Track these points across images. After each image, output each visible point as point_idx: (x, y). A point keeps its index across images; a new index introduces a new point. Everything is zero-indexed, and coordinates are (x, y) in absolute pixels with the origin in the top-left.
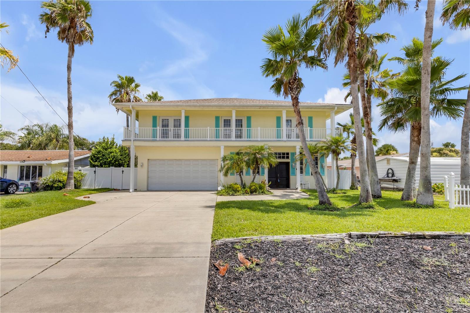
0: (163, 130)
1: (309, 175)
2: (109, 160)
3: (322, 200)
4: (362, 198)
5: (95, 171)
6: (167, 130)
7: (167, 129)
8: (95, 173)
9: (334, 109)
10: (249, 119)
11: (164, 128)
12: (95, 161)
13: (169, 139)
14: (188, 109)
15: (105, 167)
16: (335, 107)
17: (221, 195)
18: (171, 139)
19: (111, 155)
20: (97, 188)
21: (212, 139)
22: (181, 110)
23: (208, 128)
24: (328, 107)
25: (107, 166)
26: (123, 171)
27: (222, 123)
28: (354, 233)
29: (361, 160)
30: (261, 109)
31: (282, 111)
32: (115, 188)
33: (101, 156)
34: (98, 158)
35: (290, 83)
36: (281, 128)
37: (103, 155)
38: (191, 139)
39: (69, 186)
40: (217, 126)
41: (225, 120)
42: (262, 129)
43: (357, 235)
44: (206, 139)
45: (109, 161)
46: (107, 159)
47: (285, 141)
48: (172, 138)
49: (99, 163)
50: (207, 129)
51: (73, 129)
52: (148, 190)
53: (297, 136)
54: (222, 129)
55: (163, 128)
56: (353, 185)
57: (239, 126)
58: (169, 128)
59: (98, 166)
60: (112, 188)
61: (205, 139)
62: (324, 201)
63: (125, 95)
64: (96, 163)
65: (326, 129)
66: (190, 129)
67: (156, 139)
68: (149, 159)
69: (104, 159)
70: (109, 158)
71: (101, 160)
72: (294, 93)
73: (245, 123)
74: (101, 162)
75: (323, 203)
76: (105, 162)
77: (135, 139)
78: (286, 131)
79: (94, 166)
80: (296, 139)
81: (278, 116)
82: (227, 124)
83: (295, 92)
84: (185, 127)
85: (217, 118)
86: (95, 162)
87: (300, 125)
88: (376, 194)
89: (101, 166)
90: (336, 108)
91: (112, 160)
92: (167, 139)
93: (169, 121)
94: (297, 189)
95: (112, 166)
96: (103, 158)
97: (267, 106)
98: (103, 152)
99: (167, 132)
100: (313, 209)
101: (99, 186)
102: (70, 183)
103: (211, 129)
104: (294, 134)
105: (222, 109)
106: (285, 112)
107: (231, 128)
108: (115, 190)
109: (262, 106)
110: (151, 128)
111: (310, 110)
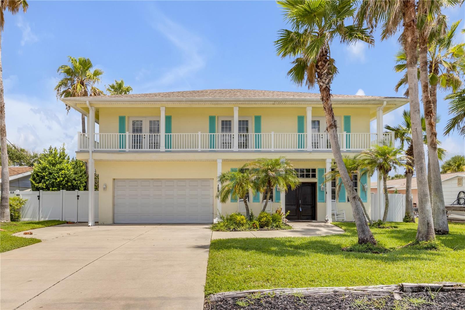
0: (135, 137)
1: (345, 202)
2: (58, 180)
3: (363, 237)
4: (421, 235)
5: (39, 196)
6: (140, 137)
7: (140, 135)
8: (39, 199)
9: (383, 104)
10: (258, 119)
11: (136, 134)
12: (38, 181)
13: (143, 150)
14: (170, 105)
15: (52, 190)
16: (383, 101)
17: (217, 231)
18: (146, 150)
19: (60, 173)
20: (42, 220)
21: (205, 149)
22: (160, 108)
23: (199, 133)
24: (373, 102)
25: (56, 189)
26: (78, 196)
27: (218, 126)
28: (408, 284)
29: (420, 179)
31: (305, 108)
32: (67, 220)
33: (47, 175)
34: (43, 177)
35: (319, 66)
36: (305, 134)
37: (50, 174)
38: (174, 150)
40: (212, 129)
41: (223, 121)
42: (277, 135)
43: (411, 288)
44: (196, 149)
45: (59, 182)
46: (56, 179)
47: (310, 152)
48: (147, 148)
49: (45, 185)
50: (198, 135)
51: (6, 136)
52: (114, 223)
53: (327, 145)
54: (219, 134)
55: (134, 134)
56: (408, 216)
57: (243, 131)
58: (143, 134)
59: (43, 189)
60: (64, 220)
61: (194, 149)
62: (365, 239)
63: (79, 87)
64: (40, 185)
65: (369, 135)
66: (173, 135)
67: (124, 149)
68: (114, 179)
69: (51, 178)
70: (59, 177)
71: (47, 180)
72: (324, 81)
73: (252, 126)
74: (47, 183)
75: (363, 242)
76: (52, 183)
77: (95, 149)
78: (312, 137)
79: (38, 189)
80: (326, 149)
81: (300, 115)
82: (226, 128)
83: (326, 80)
84: (166, 132)
85: (212, 119)
86: (38, 183)
87: (332, 128)
88: (440, 229)
89: (47, 189)
90: (385, 103)
91: (63, 180)
92: (141, 150)
93: (144, 123)
94: (326, 221)
95: (63, 189)
96: (49, 177)
97: (285, 101)
98: (49, 169)
99: (140, 139)
100: (350, 251)
101: (46, 218)
102: (4, 211)
103: (204, 135)
104: (323, 142)
105: (219, 106)
106: (311, 108)
107: (232, 134)
108: (67, 223)
109: (277, 101)
110: (116, 134)
111: (347, 106)
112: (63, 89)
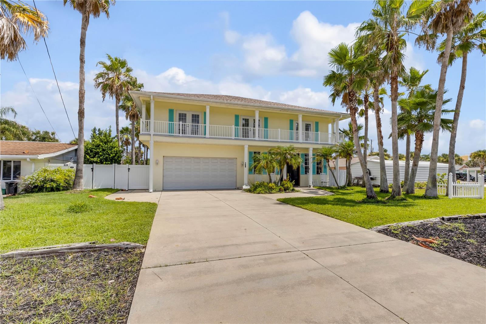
1: (315, 174)
2: (112, 155)
3: (371, 195)
4: (395, 193)
5: (92, 169)
6: (185, 126)
7: (185, 124)
8: (93, 171)
9: (340, 117)
12: (92, 156)
14: (214, 105)
15: (106, 164)
16: (341, 115)
19: (113, 150)
20: (95, 188)
22: (206, 106)
24: (336, 115)
25: (109, 163)
26: (129, 169)
30: (281, 112)
31: (297, 115)
32: (119, 188)
33: (101, 151)
34: (97, 153)
35: (350, 95)
37: (104, 150)
39: (79, 186)
42: (282, 131)
45: (111, 157)
46: (109, 155)
47: (301, 143)
49: (99, 159)
50: (232, 128)
52: (164, 190)
56: (350, 183)
59: (96, 163)
60: (115, 188)
61: (229, 137)
62: (373, 196)
63: (116, 80)
64: (95, 159)
65: (328, 134)
68: (163, 156)
69: (104, 154)
70: (111, 153)
71: (101, 155)
74: (101, 158)
76: (106, 158)
77: (155, 133)
78: (306, 134)
79: (92, 163)
81: (291, 119)
83: (354, 103)
86: (93, 158)
89: (101, 162)
91: (115, 156)
95: (115, 163)
96: (103, 153)
97: (288, 110)
98: (102, 146)
101: (99, 187)
102: (79, 182)
106: (301, 116)
108: (122, 190)
109: (284, 109)
110: (166, 122)
111: (321, 116)
112: (101, 80)
